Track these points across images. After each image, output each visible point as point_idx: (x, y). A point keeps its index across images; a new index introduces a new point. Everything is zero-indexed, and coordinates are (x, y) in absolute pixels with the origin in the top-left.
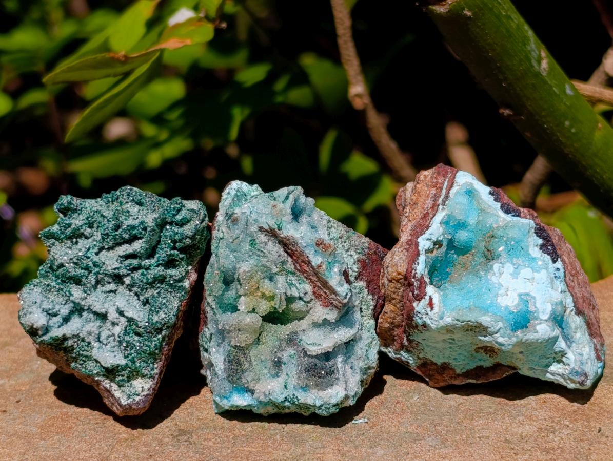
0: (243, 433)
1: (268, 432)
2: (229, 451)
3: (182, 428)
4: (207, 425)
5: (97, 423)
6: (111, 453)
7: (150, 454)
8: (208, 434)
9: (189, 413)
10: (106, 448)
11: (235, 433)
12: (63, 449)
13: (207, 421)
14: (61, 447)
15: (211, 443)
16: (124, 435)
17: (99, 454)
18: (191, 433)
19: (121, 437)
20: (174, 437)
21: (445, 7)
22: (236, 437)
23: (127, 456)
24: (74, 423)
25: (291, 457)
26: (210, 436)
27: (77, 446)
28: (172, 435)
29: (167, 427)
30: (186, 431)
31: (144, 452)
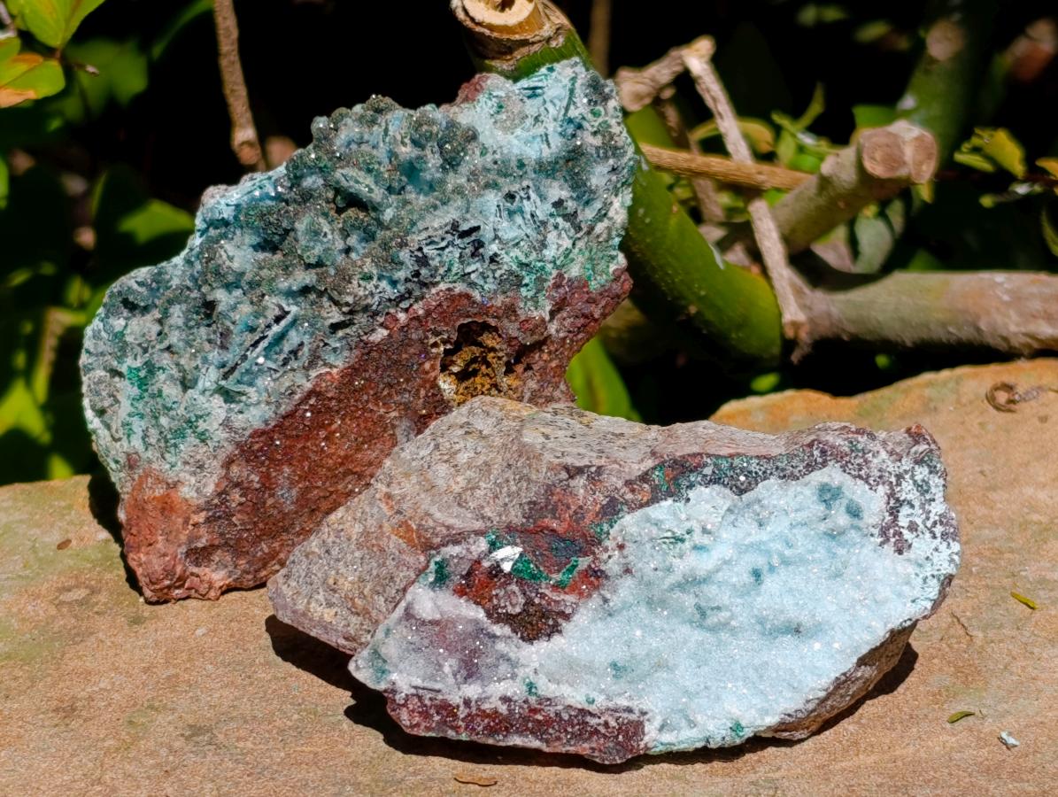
0: (289, 723)
1: (325, 720)
2: (282, 754)
3: (191, 722)
4: (230, 716)
5: (56, 725)
6: (103, 772)
7: (165, 769)
8: (238, 729)
9: (191, 697)
10: (90, 765)
11: (277, 724)
12: (23, 771)
13: (224, 708)
14: (19, 768)
15: (249, 745)
16: (111, 742)
17: (84, 775)
18: (209, 730)
19: (106, 744)
20: (188, 739)
21: (511, 62)
22: (281, 731)
23: (129, 776)
24: (21, 727)
25: (376, 755)
26: (242, 733)
27: (44, 766)
28: (182, 735)
29: (170, 723)
30: (200, 728)
31: (153, 767)
